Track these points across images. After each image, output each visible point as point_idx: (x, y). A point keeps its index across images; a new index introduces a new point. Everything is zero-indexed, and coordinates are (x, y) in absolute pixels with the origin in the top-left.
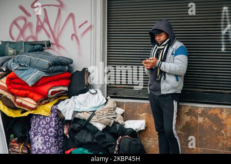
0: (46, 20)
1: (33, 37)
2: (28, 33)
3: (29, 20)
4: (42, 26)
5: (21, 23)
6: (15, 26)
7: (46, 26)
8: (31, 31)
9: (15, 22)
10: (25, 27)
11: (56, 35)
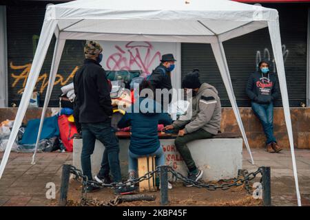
0: (138, 56)
1: (127, 67)
2: (122, 65)
3: (123, 55)
4: (135, 60)
5: (117, 58)
6: (111, 60)
7: (138, 60)
8: (126, 64)
9: (111, 57)
10: (120, 60)
11: (146, 66)
